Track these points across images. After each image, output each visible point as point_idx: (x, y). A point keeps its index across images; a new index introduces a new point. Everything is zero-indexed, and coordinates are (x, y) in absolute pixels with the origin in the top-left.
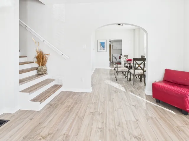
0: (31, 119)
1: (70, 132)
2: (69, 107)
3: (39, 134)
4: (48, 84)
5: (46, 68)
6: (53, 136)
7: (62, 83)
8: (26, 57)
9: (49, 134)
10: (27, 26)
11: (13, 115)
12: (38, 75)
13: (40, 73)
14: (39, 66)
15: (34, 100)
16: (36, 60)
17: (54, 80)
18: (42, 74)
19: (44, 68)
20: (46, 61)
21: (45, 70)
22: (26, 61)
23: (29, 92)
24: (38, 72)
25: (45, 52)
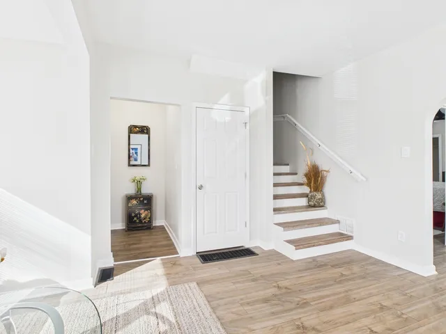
0: (279, 264)
1: (314, 303)
2: (342, 275)
3: (276, 282)
4: (320, 225)
5: (323, 195)
6: (290, 293)
7: (352, 232)
8: (296, 174)
9: (286, 288)
10: (297, 123)
11: (264, 252)
12: (311, 207)
13: (312, 203)
14: (311, 192)
15: (290, 242)
16: (305, 180)
17: (338, 222)
18: (314, 206)
19: (319, 196)
20: (322, 183)
21: (319, 199)
22: (296, 181)
23: (284, 227)
24: (309, 201)
25: (323, 166)
